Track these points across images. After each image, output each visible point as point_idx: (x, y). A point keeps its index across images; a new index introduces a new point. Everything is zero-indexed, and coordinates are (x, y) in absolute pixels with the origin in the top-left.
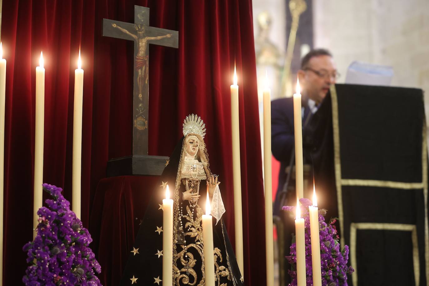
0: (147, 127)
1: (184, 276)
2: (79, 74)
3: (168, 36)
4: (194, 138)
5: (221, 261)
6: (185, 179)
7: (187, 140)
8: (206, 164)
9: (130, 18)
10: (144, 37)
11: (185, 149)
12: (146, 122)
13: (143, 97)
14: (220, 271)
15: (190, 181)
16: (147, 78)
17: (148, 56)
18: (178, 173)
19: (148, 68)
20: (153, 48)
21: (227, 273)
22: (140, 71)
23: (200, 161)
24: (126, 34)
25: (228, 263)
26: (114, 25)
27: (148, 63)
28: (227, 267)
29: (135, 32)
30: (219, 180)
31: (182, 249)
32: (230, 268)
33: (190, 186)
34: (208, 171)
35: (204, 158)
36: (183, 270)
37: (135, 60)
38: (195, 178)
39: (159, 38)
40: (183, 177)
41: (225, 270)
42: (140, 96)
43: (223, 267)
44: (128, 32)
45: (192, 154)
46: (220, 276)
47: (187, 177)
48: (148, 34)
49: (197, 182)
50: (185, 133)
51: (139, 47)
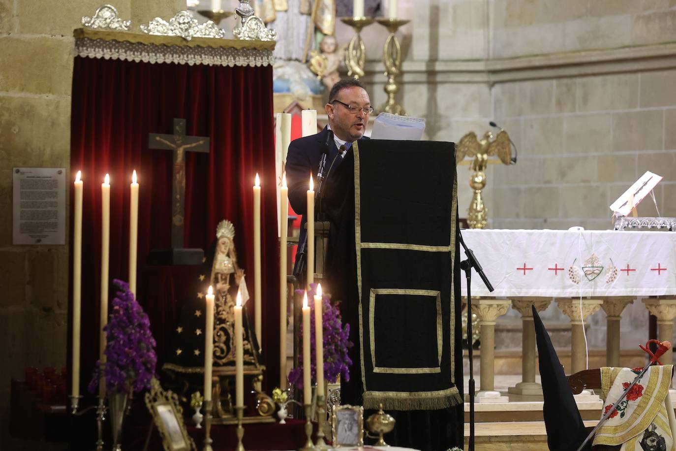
0: (183, 222)
1: (217, 349)
2: (135, 186)
3: (201, 142)
4: (226, 240)
5: (245, 337)
6: (218, 273)
7: (221, 241)
8: (234, 260)
10: (181, 146)
11: (218, 249)
12: (183, 218)
13: (180, 198)
15: (222, 275)
16: (184, 181)
17: (184, 162)
18: (213, 269)
19: (184, 173)
21: (249, 346)
22: (178, 175)
23: (229, 258)
24: (166, 144)
25: (250, 339)
26: (158, 138)
27: (184, 168)
28: (249, 342)
29: (173, 142)
30: (244, 273)
32: (252, 343)
33: (222, 278)
34: (236, 266)
35: (233, 255)
36: (216, 344)
37: (174, 166)
38: (226, 272)
39: (194, 145)
40: (217, 271)
41: (248, 344)
42: (178, 197)
44: (168, 143)
45: (223, 252)
47: (219, 271)
48: (184, 143)
49: (227, 274)
50: (219, 235)
51: (177, 155)
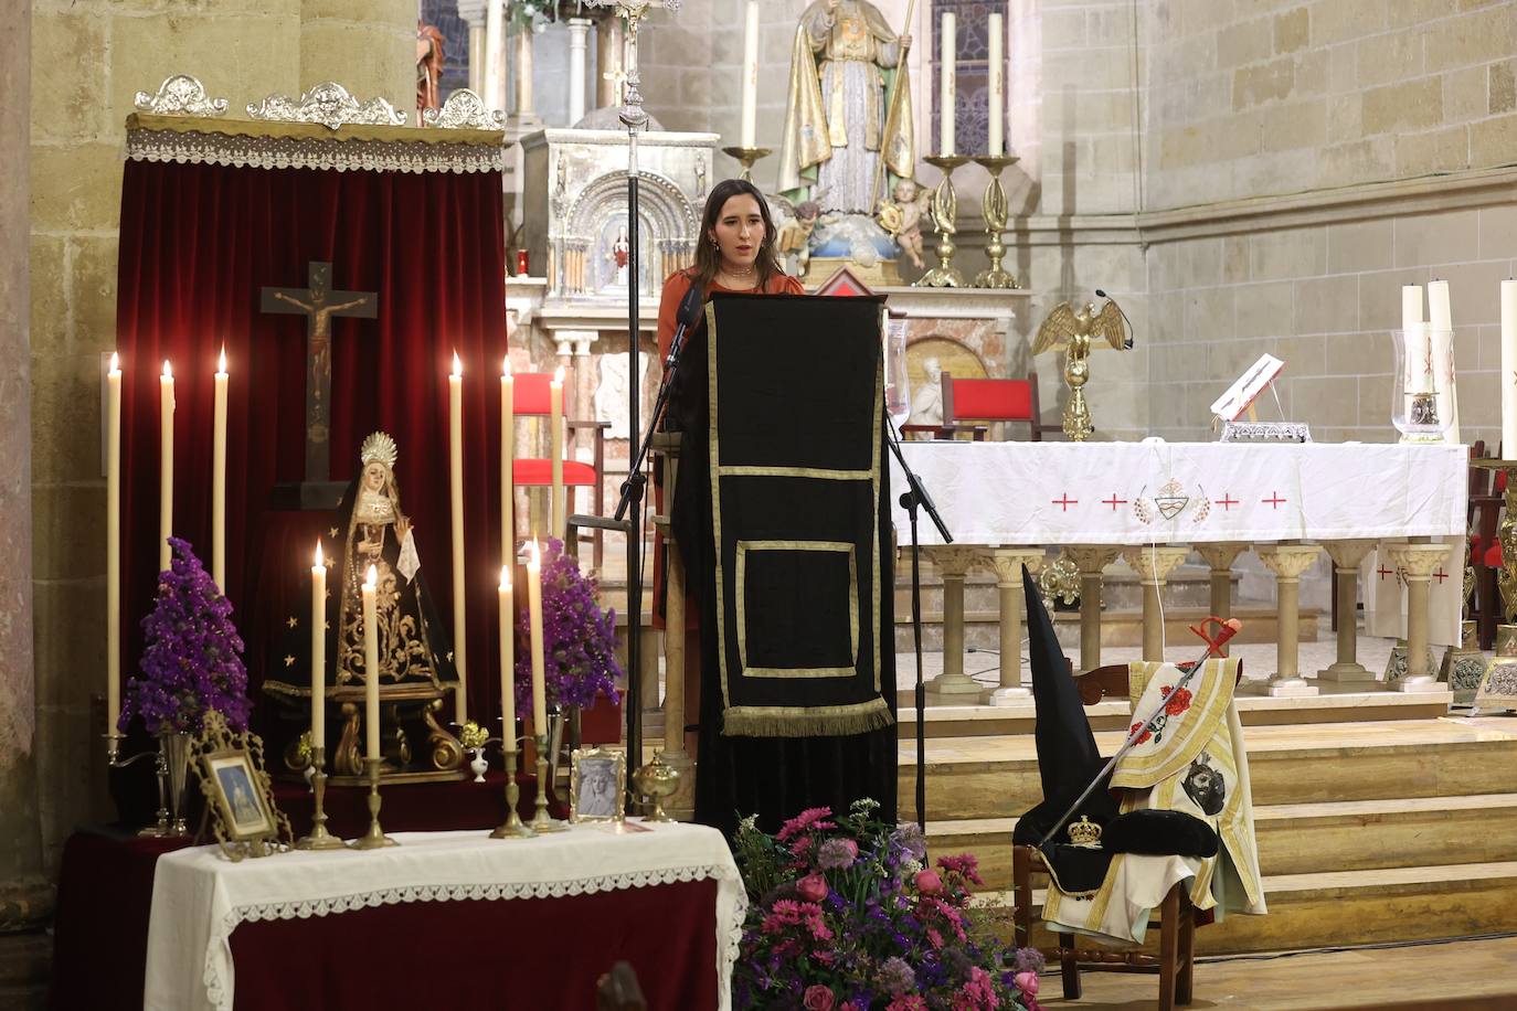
0: (327, 437)
1: (358, 655)
2: (222, 378)
3: (362, 301)
4: (379, 467)
5: (413, 634)
6: (363, 524)
7: (366, 471)
8: (395, 500)
9: (303, 283)
10: (323, 308)
11: (363, 483)
12: (327, 431)
13: (321, 395)
14: (411, 648)
15: (370, 526)
16: (329, 367)
17: (329, 335)
18: (353, 516)
19: (329, 352)
20: (337, 323)
21: (421, 650)
22: (316, 357)
23: (388, 496)
24: (298, 307)
25: (424, 637)
26: (279, 295)
27: (329, 345)
28: (421, 641)
29: (310, 302)
30: (411, 523)
31: (355, 620)
32: (426, 643)
33: (370, 533)
34: (398, 511)
35: (392, 492)
36: (356, 647)
37: (309, 342)
38: (376, 522)
39: (347, 305)
40: (360, 521)
41: (418, 646)
42: (317, 393)
43: (416, 642)
44: (299, 303)
45: (373, 488)
46: (411, 654)
47: (365, 521)
48: (329, 302)
49: (381, 526)
50: (366, 458)
51: (316, 324)
